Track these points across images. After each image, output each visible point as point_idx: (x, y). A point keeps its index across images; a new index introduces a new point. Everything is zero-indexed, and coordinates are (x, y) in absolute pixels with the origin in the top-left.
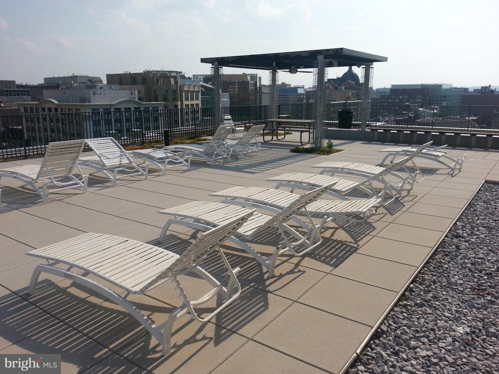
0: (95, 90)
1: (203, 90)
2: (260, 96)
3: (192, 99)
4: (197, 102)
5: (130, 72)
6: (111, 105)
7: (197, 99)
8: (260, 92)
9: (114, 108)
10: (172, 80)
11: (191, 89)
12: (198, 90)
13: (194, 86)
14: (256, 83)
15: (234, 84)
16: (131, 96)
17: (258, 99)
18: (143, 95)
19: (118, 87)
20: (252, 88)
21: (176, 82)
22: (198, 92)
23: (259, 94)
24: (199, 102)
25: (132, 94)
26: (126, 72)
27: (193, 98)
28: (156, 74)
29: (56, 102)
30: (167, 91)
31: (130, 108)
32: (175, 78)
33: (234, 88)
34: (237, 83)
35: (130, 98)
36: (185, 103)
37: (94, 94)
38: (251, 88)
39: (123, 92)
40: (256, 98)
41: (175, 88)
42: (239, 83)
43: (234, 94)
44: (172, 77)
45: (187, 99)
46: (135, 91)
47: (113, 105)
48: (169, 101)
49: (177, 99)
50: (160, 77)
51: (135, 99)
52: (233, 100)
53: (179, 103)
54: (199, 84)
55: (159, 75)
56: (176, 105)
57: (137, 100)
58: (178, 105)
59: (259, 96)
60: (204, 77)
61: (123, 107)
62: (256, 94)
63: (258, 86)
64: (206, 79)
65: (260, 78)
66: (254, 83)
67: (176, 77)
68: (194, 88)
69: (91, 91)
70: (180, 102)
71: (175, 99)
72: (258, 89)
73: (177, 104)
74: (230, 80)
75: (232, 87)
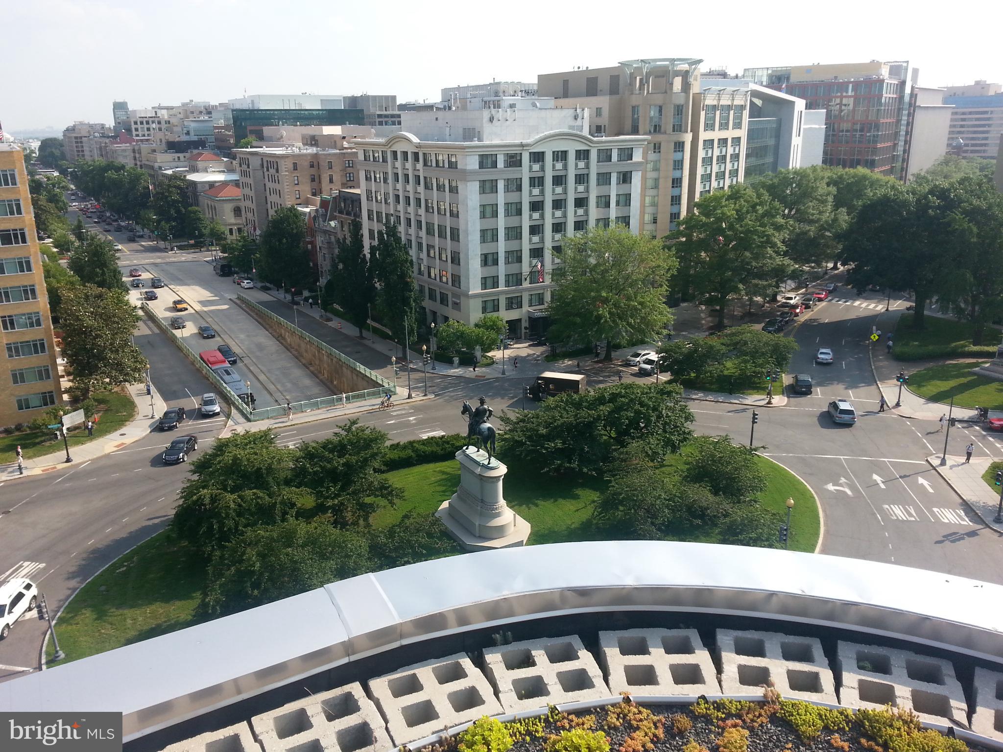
0: (493, 111)
1: (759, 102)
2: (911, 115)
3: (724, 126)
4: (737, 133)
5: (587, 68)
6: (522, 145)
7: (738, 125)
8: (913, 106)
9: (530, 153)
10: (677, 83)
11: (725, 101)
12: (742, 103)
13: (733, 94)
14: (903, 83)
15: (843, 86)
16: (572, 123)
17: (904, 122)
18: (604, 120)
19: (551, 102)
20: (891, 96)
21: (686, 86)
22: (742, 107)
23: (909, 110)
24: (742, 133)
25: (576, 118)
26: (579, 68)
27: (727, 124)
28: (639, 69)
29: (415, 139)
30: (661, 108)
31: (565, 153)
32: (685, 75)
33: (842, 97)
34: (851, 86)
35: (571, 127)
36: (704, 135)
37: (491, 120)
38: (888, 95)
39: (558, 114)
40: (898, 121)
41: (681, 101)
42: (857, 85)
43: (841, 111)
44: (677, 73)
45: (710, 127)
46: (583, 110)
47: (527, 145)
48: (665, 133)
49: (683, 129)
50: (648, 75)
51: (581, 131)
52: (836, 126)
53: (688, 138)
54: (746, 89)
55: (645, 71)
56: (680, 143)
57: (586, 132)
58: (683, 143)
59: (909, 115)
60: (770, 72)
61: (548, 150)
62: (900, 110)
63: (908, 90)
64: (774, 78)
65: (916, 72)
66: (896, 82)
67: (687, 72)
68: (733, 100)
69: (486, 114)
70: (691, 134)
71: (679, 128)
72: (907, 99)
73: (681, 140)
74: (836, 78)
75: (839, 94)
